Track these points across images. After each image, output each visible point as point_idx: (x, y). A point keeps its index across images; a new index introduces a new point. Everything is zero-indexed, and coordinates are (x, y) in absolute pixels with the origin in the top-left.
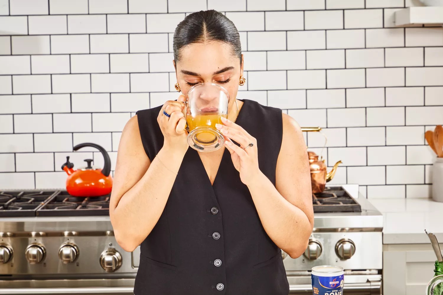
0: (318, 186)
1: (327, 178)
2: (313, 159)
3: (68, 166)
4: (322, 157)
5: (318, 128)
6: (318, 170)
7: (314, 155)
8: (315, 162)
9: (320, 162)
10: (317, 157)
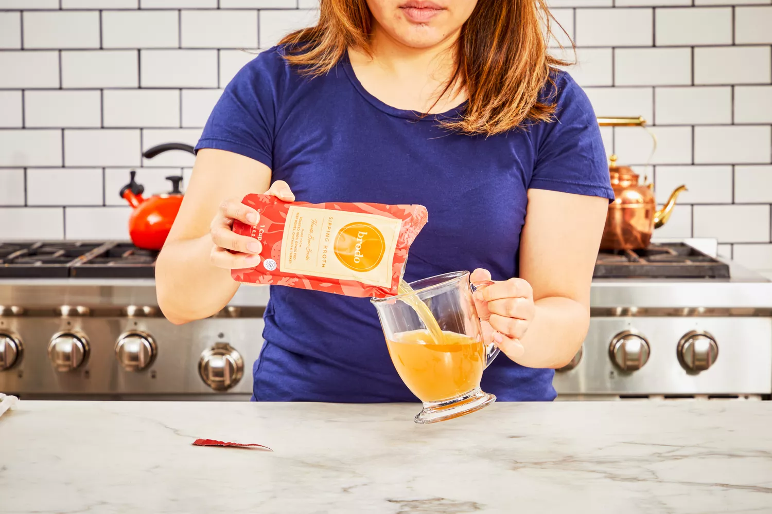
0: (639, 236)
1: (656, 220)
2: (628, 180)
3: (133, 190)
4: (646, 178)
5: (638, 118)
6: (638, 202)
7: (631, 174)
8: (632, 187)
9: (641, 187)
10: (636, 177)
